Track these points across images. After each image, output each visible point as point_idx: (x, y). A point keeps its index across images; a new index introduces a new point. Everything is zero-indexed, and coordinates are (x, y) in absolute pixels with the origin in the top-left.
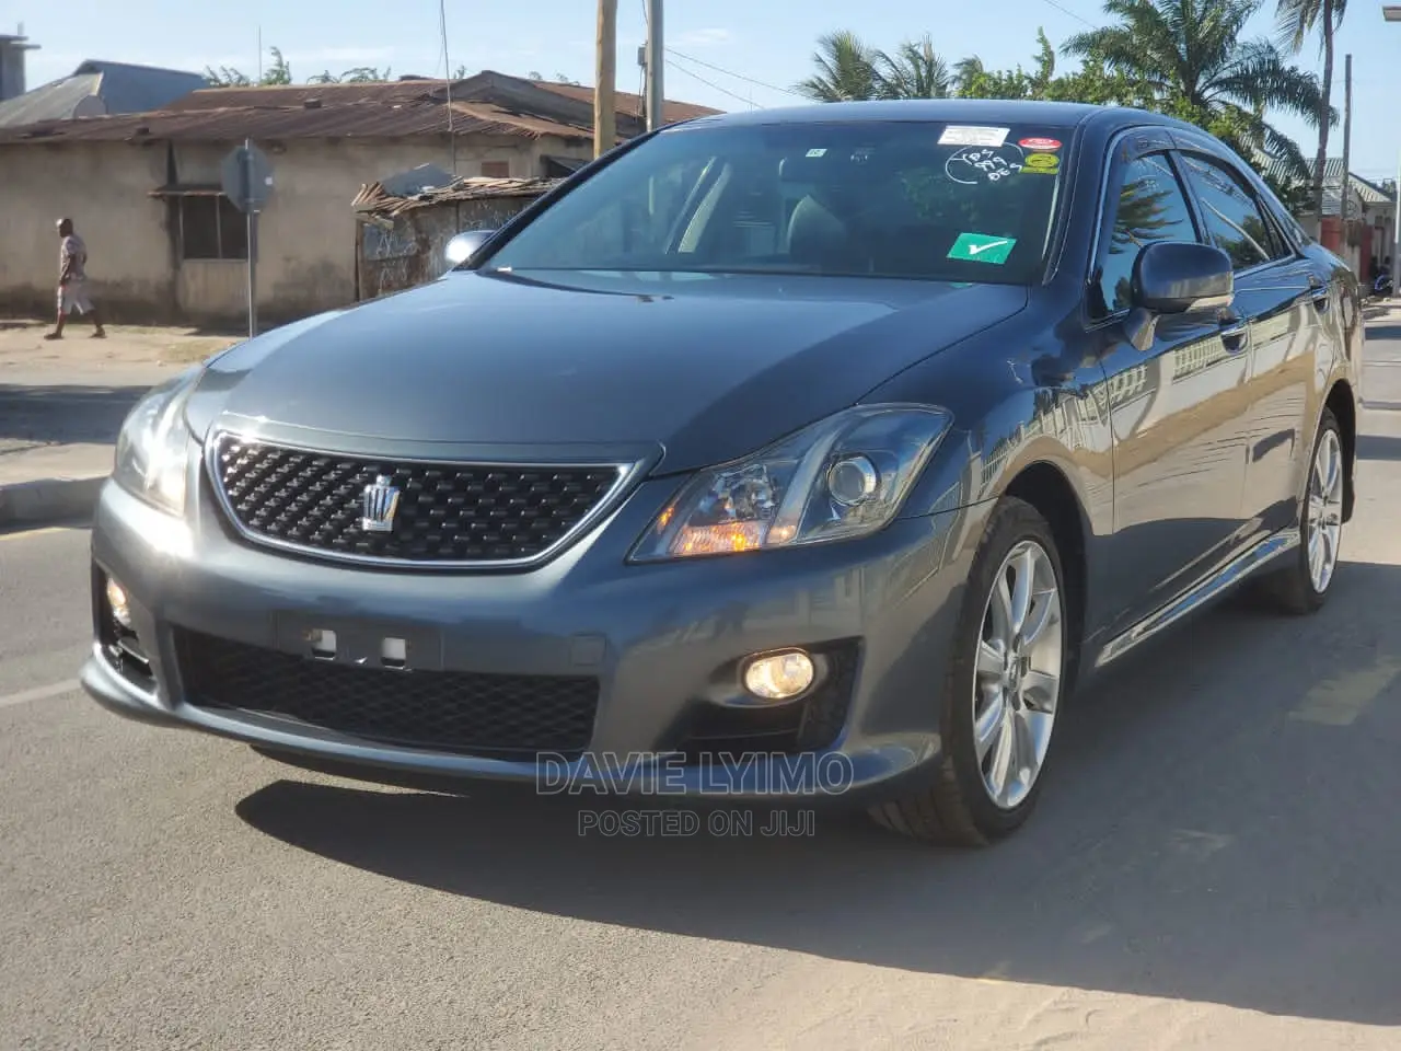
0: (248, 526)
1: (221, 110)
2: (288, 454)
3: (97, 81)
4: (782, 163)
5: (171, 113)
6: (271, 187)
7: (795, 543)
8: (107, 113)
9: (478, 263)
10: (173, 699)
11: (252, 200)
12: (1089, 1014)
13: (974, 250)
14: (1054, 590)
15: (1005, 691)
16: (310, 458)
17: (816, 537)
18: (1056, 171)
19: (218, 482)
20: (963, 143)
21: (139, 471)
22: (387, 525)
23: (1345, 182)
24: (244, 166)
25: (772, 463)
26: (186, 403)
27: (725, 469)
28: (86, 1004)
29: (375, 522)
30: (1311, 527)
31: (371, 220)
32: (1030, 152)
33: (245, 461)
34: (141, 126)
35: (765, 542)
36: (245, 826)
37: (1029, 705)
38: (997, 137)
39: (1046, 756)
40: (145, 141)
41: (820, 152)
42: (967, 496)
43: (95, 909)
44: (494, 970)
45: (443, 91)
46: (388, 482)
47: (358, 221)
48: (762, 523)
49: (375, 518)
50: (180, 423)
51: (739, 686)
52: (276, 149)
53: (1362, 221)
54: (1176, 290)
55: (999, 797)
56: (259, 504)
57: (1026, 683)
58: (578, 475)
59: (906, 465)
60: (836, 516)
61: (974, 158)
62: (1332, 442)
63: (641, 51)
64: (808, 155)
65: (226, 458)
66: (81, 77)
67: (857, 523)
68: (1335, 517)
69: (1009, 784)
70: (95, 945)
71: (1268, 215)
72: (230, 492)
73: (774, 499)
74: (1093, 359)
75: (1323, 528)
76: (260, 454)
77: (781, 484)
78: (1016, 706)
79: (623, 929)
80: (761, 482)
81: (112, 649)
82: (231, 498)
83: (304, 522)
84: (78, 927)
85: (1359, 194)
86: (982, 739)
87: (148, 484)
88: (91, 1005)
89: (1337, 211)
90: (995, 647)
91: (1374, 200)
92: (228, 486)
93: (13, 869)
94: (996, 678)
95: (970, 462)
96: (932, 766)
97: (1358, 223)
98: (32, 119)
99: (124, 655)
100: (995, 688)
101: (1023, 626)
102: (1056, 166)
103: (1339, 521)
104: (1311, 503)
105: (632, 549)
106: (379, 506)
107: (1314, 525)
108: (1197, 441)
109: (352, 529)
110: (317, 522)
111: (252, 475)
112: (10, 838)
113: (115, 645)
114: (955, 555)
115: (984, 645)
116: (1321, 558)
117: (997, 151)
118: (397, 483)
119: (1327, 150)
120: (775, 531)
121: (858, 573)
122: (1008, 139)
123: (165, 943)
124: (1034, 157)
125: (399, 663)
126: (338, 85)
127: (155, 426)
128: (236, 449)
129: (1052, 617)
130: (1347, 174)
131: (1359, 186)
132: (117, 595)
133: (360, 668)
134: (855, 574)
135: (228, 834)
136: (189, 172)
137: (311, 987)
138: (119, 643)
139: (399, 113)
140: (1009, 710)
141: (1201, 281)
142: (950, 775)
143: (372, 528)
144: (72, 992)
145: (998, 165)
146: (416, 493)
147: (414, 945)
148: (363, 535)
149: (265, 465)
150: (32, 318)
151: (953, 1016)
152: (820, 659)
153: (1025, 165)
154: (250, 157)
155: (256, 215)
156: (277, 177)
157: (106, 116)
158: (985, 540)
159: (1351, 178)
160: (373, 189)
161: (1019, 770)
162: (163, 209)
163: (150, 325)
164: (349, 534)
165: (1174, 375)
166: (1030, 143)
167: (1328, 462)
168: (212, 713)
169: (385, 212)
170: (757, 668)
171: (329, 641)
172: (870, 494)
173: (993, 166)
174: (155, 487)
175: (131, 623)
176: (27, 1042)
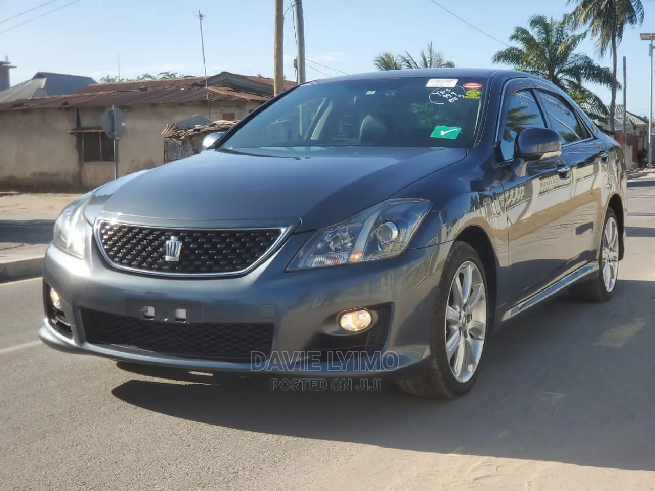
0: (113, 261)
1: (102, 93)
2: (131, 229)
3: (43, 81)
4: (355, 98)
5: (78, 95)
6: (124, 127)
7: (361, 261)
8: (48, 96)
9: (218, 146)
10: (81, 341)
11: (116, 133)
12: (498, 467)
13: (442, 133)
14: (482, 284)
15: (460, 329)
16: (141, 230)
17: (372, 258)
18: (479, 98)
19: (100, 243)
20: (438, 86)
21: (64, 240)
22: (176, 258)
23: (625, 115)
24: (112, 118)
25: (349, 226)
26: (85, 208)
27: (329, 229)
28: (43, 472)
29: (171, 257)
30: (604, 262)
31: (172, 141)
32: (467, 89)
33: (112, 233)
34: (65, 101)
35: (348, 261)
36: (115, 399)
37: (472, 336)
38: (453, 83)
39: (480, 361)
40: (66, 108)
41: (373, 92)
42: (440, 240)
43: (47, 434)
44: (228, 455)
45: (204, 81)
46: (177, 239)
47: (165, 142)
48: (347, 253)
49: (171, 255)
50: (83, 218)
51: (338, 326)
52: (127, 110)
53: (633, 134)
54: (535, 149)
55: (459, 377)
56: (118, 251)
57: (470, 326)
58: (263, 233)
59: (411, 226)
60: (380, 249)
61: (442, 93)
62: (613, 223)
63: (295, 61)
64: (367, 93)
65: (103, 231)
66: (36, 80)
67: (389, 251)
68: (615, 257)
69: (463, 371)
70: (47, 449)
71: (580, 120)
72: (106, 247)
73: (352, 242)
74: (498, 181)
75: (610, 262)
76: (119, 229)
77: (354, 235)
78: (466, 336)
79: (287, 437)
80: (346, 235)
81: (53, 321)
82: (106, 249)
83: (139, 258)
84: (39, 441)
85: (632, 121)
86: (450, 350)
87: (68, 245)
88: (46, 473)
89: (622, 129)
90: (455, 309)
91: (639, 124)
92: (105, 244)
93: (9, 418)
94: (456, 323)
95: (441, 228)
96: (427, 361)
97: (631, 135)
98: (13, 99)
99: (59, 324)
100: (456, 327)
101: (467, 300)
102: (480, 95)
103: (617, 260)
104: (604, 251)
105: (288, 265)
106: (173, 250)
107: (606, 261)
108: (551, 224)
109: (161, 261)
110: (145, 259)
111: (115, 238)
112: (7, 406)
113: (54, 319)
114: (434, 271)
115: (449, 307)
116: (609, 276)
117: (453, 90)
118: (181, 239)
119: (616, 101)
120: (352, 256)
121: (391, 274)
122: (458, 84)
123: (79, 447)
124: (470, 91)
125: (183, 320)
126: (155, 80)
127: (71, 220)
128: (108, 227)
129: (481, 296)
130: (625, 112)
131: (632, 118)
132: (55, 296)
133: (165, 323)
134: (389, 275)
135: (107, 402)
136: (87, 121)
137: (145, 464)
138: (56, 318)
139: (183, 92)
140: (462, 338)
141: (547, 145)
142: (435, 366)
143: (169, 260)
144: (37, 468)
145: (453, 96)
146: (189, 243)
147: (192, 446)
148: (166, 263)
149: (121, 234)
150: (16, 191)
151: (437, 469)
152: (374, 312)
153: (465, 95)
154: (115, 113)
155: (118, 140)
156: (127, 123)
157: (48, 97)
158: (449, 260)
159: (627, 114)
160: (171, 127)
161: (468, 365)
162: (74, 139)
163: (69, 193)
164: (160, 263)
165: (539, 192)
166: (468, 86)
167: (611, 233)
168: (99, 346)
169: (178, 137)
170: (346, 317)
171: (151, 311)
172: (395, 239)
173: (451, 96)
174: (71, 247)
175: (61, 309)
176: (17, 489)
